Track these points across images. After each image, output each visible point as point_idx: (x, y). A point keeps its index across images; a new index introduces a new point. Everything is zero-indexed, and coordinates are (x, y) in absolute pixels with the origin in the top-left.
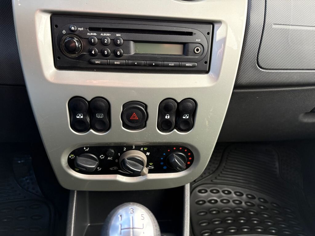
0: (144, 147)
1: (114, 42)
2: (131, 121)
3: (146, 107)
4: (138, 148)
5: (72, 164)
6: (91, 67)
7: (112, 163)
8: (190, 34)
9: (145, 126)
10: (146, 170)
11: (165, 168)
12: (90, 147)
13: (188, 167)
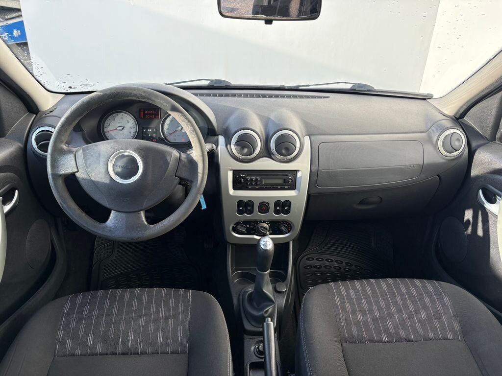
0: (267, 221)
1: (256, 180)
2: (263, 210)
3: (268, 204)
4: (265, 222)
5: (235, 230)
6: (247, 189)
7: (253, 229)
8: (287, 175)
9: (268, 212)
10: (268, 233)
11: (278, 232)
12: (243, 222)
13: (289, 232)
